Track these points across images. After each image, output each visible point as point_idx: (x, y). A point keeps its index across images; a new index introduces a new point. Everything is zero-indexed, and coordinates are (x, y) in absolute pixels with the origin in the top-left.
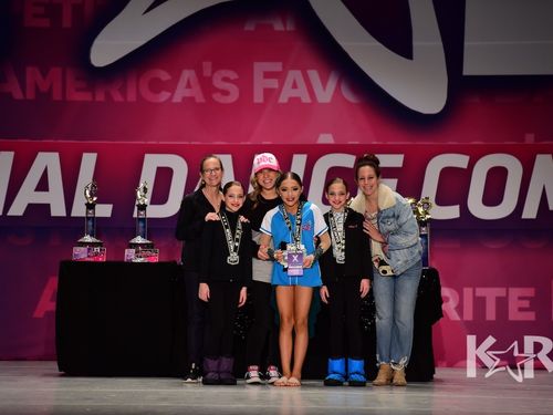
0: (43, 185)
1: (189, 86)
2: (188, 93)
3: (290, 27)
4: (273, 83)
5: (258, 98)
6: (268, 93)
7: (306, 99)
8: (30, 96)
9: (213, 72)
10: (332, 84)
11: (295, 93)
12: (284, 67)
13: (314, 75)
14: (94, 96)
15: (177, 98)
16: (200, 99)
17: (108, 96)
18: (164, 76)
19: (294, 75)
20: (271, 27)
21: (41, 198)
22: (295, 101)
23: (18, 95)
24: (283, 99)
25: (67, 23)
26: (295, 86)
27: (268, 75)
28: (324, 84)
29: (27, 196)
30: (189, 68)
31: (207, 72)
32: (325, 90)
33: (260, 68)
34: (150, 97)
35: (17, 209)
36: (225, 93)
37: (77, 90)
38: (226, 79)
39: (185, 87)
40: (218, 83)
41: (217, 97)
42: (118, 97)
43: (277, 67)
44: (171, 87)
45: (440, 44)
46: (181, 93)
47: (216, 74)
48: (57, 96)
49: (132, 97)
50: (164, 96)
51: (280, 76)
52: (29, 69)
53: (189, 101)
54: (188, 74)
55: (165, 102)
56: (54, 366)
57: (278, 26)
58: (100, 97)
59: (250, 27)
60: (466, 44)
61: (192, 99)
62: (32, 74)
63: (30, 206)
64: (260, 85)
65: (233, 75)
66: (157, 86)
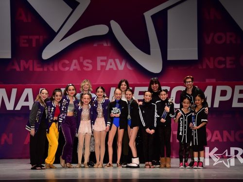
0: (27, 100)
1: (75, 65)
2: (75, 67)
3: (109, 45)
4: (104, 64)
5: (99, 69)
6: (102, 67)
7: (115, 69)
8: (22, 70)
9: (83, 60)
10: (124, 63)
11: (111, 67)
12: (107, 58)
13: (117, 61)
14: (43, 69)
15: (72, 69)
16: (79, 69)
17: (48, 69)
18: (67, 62)
19: (111, 61)
20: (103, 45)
21: (26, 104)
22: (111, 70)
23: (18, 69)
24: (107, 69)
25: (34, 45)
26: (111, 64)
27: (102, 61)
28: (121, 64)
29: (22, 103)
30: (75, 59)
31: (81, 60)
32: (122, 66)
33: (99, 59)
34: (62, 69)
35: (18, 108)
36: (88, 67)
37: (38, 67)
38: (88, 63)
39: (74, 65)
40: (85, 64)
41: (85, 69)
42: (52, 70)
43: (105, 58)
44: (69, 66)
45: (159, 50)
46: (73, 67)
47: (84, 61)
48: (31, 69)
49: (56, 69)
50: (67, 69)
51: (106, 61)
52: (22, 61)
53: (75, 70)
54: (75, 61)
55: (67, 71)
56: (29, 161)
57: (105, 45)
58: (45, 69)
59: (95, 45)
60: (168, 49)
61: (76, 69)
62: (23, 63)
63: (22, 106)
64: (99, 64)
65: (90, 61)
66: (64, 65)
